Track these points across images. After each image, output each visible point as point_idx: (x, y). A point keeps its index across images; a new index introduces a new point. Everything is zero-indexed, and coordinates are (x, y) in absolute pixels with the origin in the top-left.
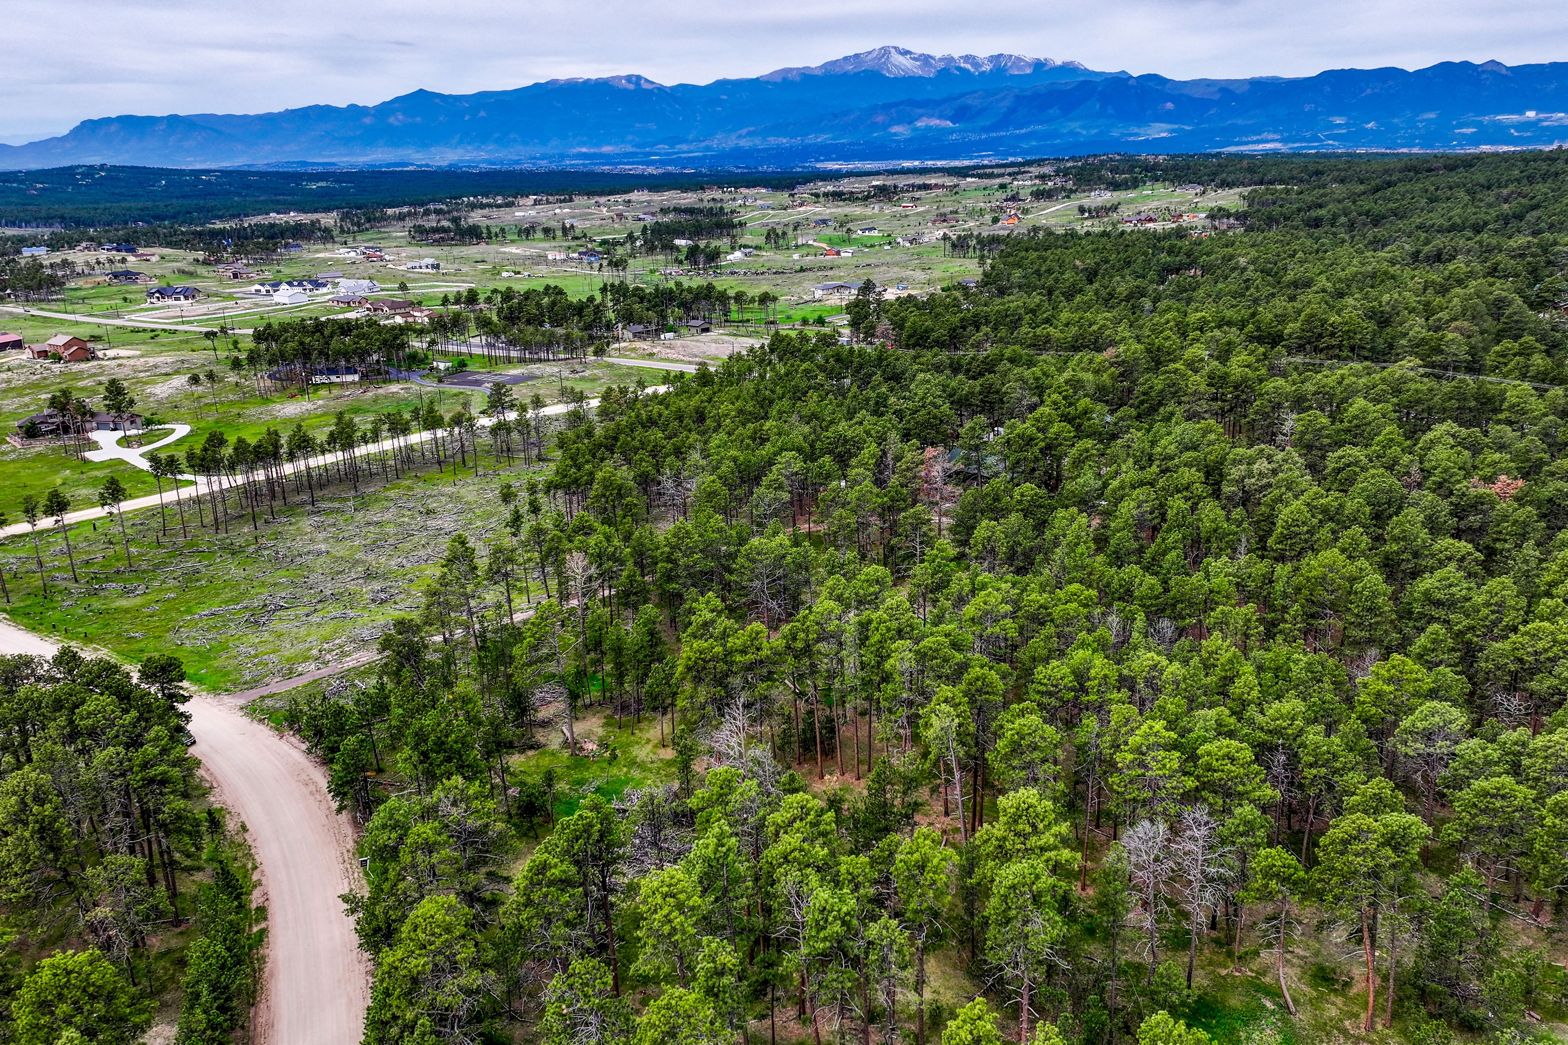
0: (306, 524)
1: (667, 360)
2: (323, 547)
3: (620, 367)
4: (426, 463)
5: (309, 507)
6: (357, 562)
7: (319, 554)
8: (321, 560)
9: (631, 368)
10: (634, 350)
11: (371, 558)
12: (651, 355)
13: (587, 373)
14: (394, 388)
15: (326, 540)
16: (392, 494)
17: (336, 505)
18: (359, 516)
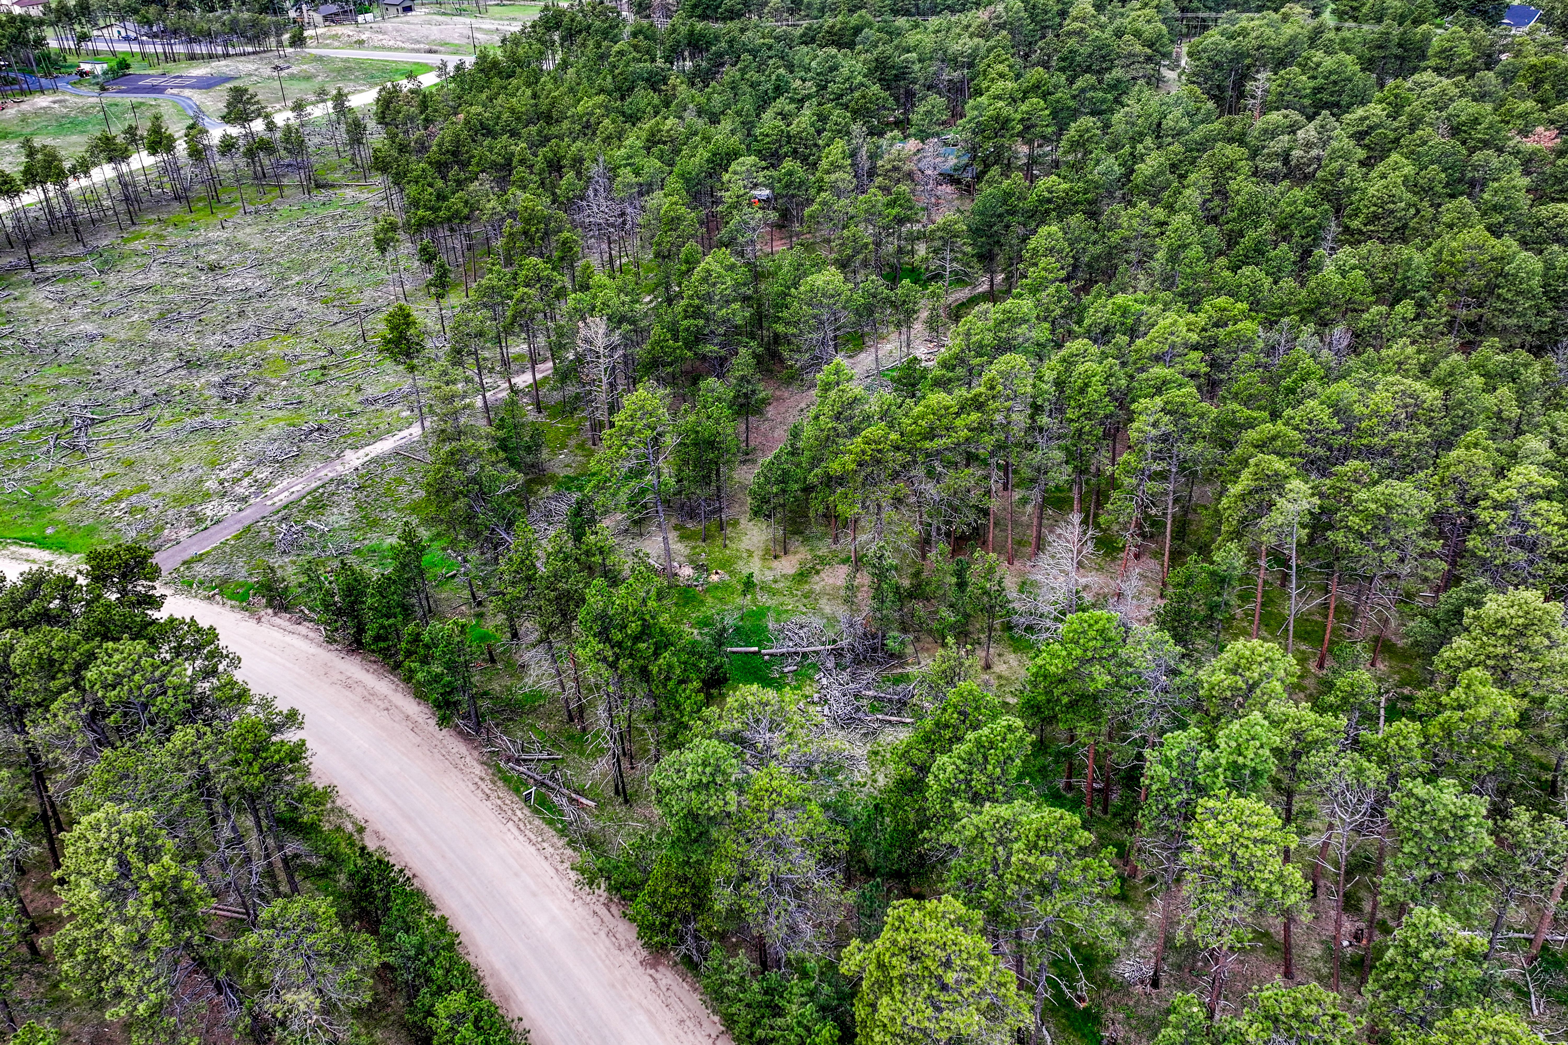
0: (39, 296)
1: (383, 48)
2: (89, 328)
3: (332, 60)
4: (158, 203)
5: (27, 273)
6: (156, 346)
7: (92, 338)
8: (100, 347)
9: (347, 60)
10: (336, 37)
11: (172, 337)
12: (361, 43)
13: (294, 70)
14: (42, 101)
15: (86, 317)
16: (138, 245)
17: (65, 267)
18: (112, 279)
